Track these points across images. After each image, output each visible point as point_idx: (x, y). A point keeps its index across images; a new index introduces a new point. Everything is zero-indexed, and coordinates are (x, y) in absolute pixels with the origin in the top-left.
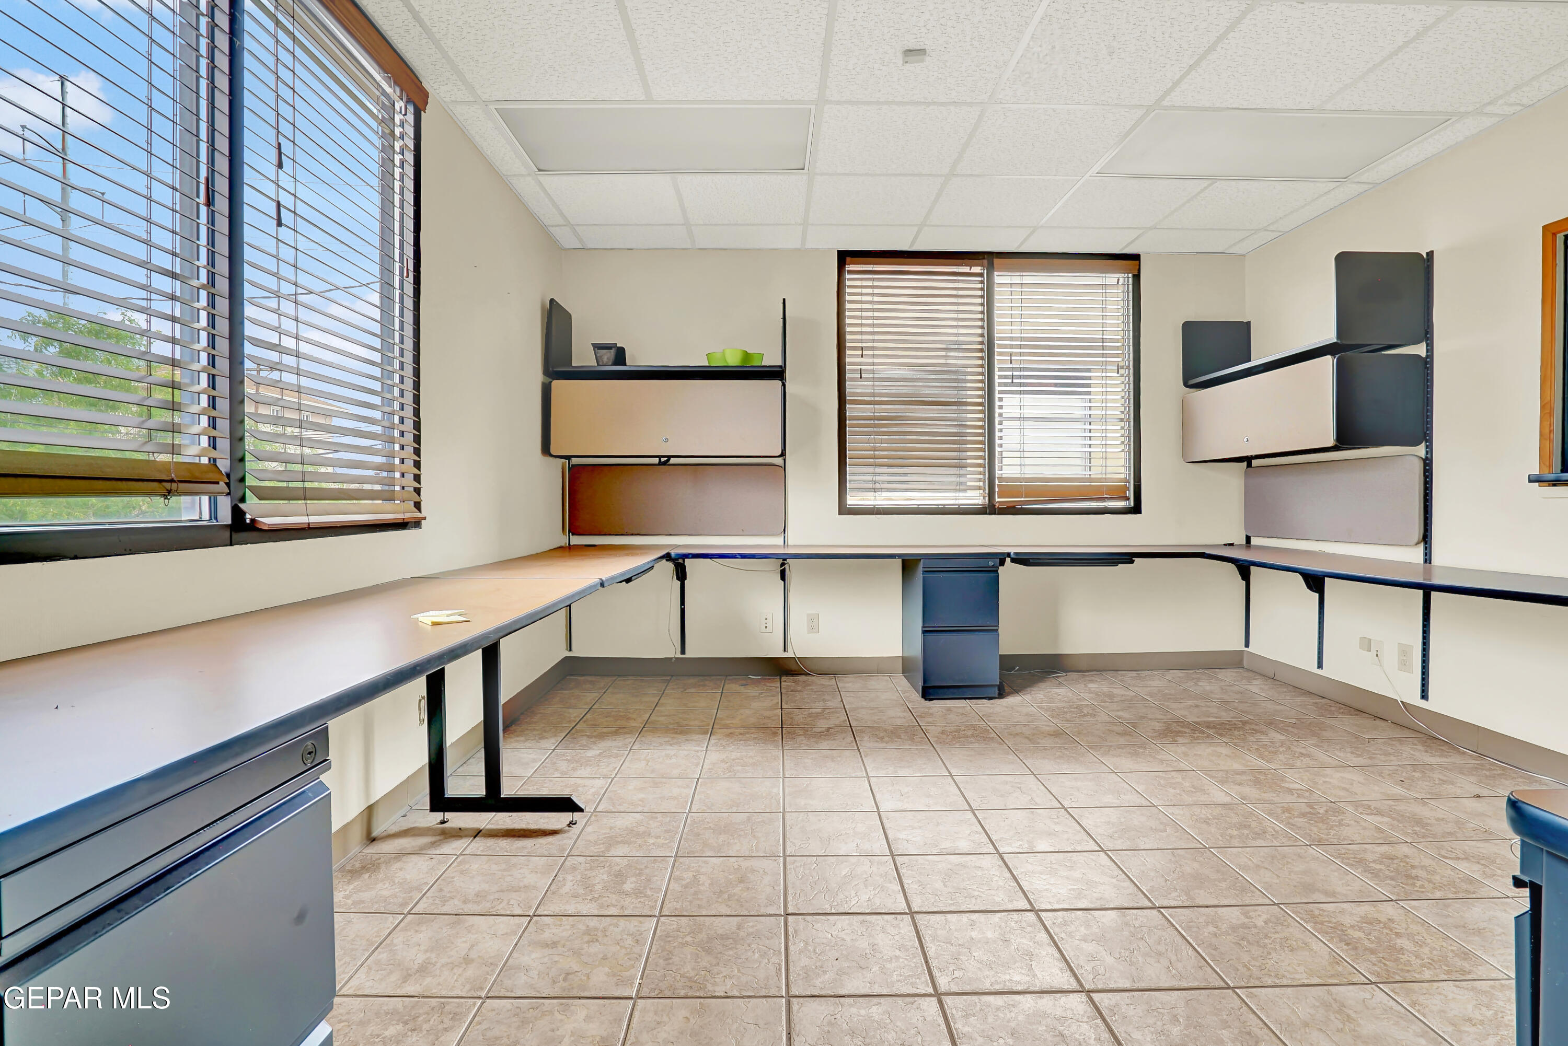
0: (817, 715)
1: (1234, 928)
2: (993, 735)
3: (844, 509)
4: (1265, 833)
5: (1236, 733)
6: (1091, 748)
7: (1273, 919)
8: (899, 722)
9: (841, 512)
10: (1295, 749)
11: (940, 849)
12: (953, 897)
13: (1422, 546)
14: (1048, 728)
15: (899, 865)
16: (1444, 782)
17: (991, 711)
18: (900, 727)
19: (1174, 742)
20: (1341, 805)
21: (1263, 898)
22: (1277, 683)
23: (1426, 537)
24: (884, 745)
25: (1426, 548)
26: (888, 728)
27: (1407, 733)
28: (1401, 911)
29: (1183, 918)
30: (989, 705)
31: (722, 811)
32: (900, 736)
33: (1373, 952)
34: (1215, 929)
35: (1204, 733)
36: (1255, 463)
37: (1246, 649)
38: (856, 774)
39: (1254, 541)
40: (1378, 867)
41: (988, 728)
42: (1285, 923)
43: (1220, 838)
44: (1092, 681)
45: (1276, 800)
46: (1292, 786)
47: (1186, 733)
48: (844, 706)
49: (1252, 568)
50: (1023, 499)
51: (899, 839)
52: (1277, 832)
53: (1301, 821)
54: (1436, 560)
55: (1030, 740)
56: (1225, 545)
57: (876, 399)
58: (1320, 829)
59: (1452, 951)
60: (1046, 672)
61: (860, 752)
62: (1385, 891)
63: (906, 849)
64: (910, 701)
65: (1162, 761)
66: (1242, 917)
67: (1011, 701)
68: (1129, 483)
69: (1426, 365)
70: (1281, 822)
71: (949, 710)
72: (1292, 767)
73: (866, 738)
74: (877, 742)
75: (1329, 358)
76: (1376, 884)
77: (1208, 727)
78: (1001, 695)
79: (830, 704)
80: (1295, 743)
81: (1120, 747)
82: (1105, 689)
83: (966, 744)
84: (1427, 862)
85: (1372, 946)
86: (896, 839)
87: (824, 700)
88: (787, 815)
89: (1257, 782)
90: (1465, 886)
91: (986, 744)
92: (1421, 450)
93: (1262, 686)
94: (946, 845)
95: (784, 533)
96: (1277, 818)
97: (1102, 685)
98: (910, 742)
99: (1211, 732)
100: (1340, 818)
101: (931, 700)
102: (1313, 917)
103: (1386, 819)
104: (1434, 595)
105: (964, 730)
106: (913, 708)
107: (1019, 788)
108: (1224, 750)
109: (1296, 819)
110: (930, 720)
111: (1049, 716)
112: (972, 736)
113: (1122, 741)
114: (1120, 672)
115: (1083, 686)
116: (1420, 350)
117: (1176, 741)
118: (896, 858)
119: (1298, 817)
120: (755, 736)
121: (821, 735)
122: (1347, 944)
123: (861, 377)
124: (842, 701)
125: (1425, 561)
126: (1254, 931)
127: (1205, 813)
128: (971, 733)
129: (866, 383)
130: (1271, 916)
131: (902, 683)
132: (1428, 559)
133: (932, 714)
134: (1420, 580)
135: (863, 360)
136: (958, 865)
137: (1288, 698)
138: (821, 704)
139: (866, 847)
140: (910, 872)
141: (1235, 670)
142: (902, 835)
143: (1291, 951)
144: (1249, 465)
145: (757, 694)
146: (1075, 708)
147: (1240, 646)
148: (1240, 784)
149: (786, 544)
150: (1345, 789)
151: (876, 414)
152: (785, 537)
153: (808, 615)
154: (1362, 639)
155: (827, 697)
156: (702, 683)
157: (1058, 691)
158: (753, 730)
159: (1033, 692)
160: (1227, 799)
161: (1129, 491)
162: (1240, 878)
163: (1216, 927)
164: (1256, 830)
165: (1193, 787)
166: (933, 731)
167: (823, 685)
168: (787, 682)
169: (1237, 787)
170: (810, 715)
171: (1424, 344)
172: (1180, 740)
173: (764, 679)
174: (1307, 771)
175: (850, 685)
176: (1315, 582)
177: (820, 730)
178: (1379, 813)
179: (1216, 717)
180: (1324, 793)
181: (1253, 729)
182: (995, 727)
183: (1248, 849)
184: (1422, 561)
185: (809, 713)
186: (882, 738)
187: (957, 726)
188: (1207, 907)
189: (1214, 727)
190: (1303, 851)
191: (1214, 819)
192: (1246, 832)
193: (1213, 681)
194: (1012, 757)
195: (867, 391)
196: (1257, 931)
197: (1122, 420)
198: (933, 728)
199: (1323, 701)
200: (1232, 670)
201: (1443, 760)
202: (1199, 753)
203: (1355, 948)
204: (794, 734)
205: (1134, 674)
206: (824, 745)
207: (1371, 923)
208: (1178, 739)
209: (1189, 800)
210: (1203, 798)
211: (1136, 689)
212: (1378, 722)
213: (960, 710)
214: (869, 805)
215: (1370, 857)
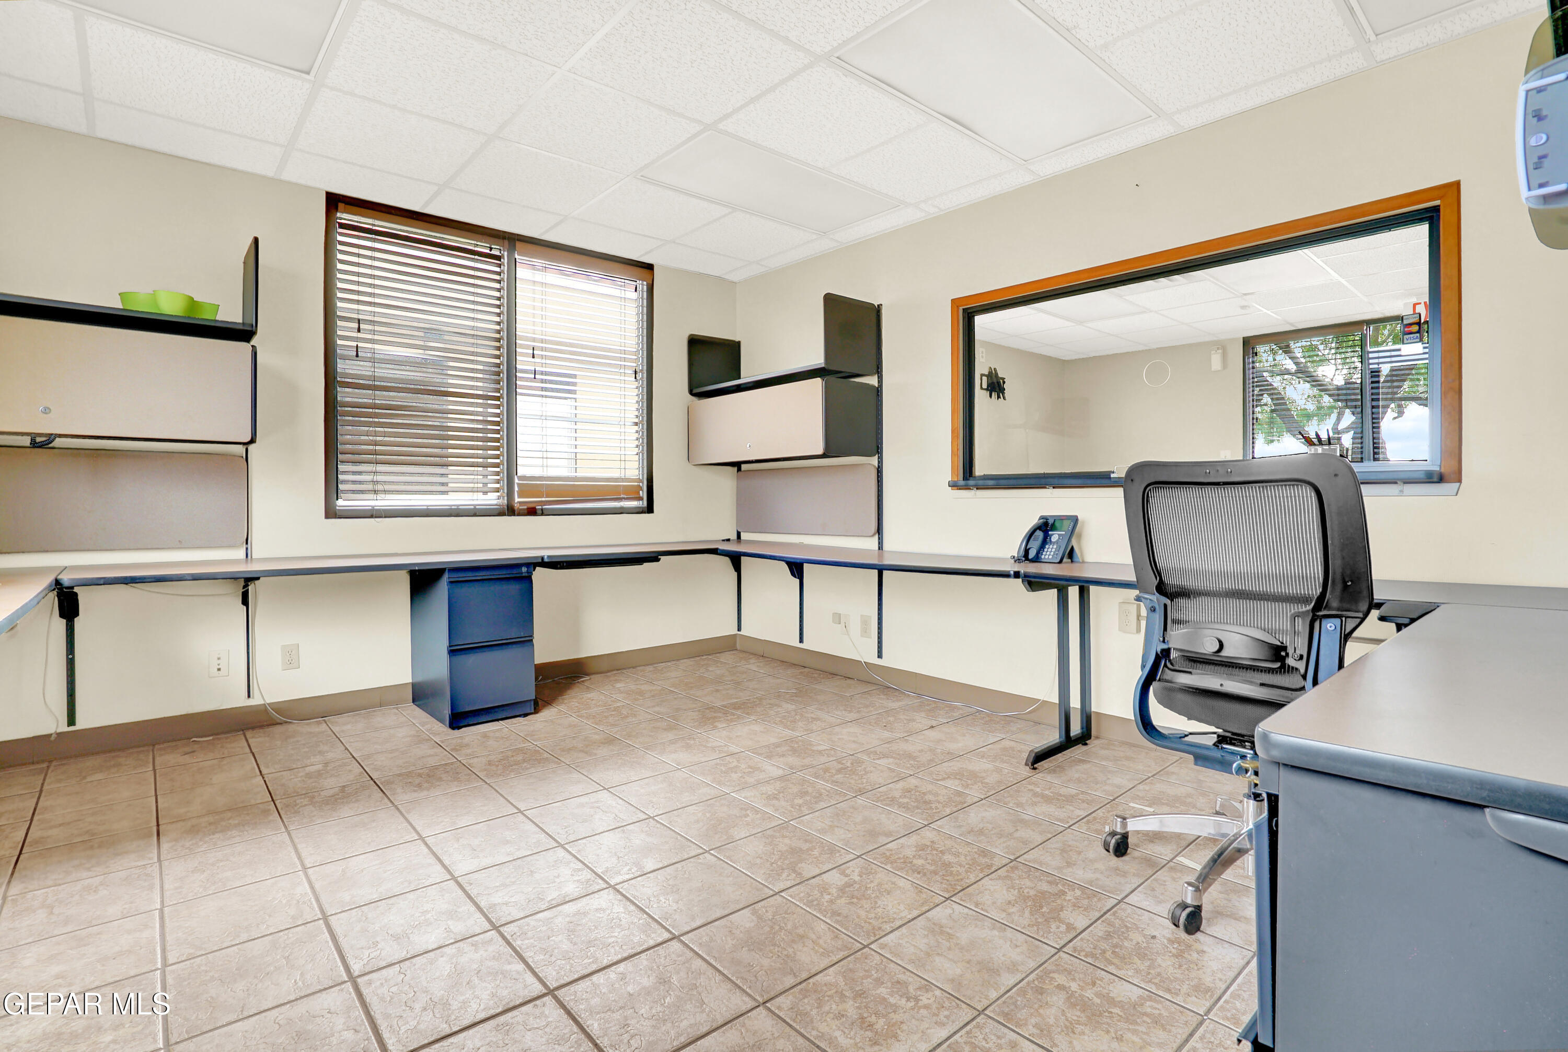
0: (319, 774)
1: (842, 890)
2: (546, 755)
3: (331, 513)
4: (821, 795)
5: (758, 709)
6: (647, 749)
7: (864, 871)
8: (432, 762)
9: (328, 516)
10: (806, 715)
11: (549, 902)
12: (589, 954)
13: (877, 536)
14: (597, 737)
15: (509, 937)
16: (909, 720)
17: (532, 728)
18: (436, 768)
19: (715, 728)
20: (859, 755)
21: (847, 854)
22: (767, 659)
23: (879, 530)
24: (425, 793)
25: (879, 539)
26: (422, 771)
27: (870, 688)
28: (935, 833)
29: (802, 895)
30: (526, 723)
31: (225, 945)
32: (441, 778)
33: (935, 873)
34: (829, 897)
35: (734, 715)
36: (744, 467)
37: (739, 633)
38: (405, 838)
39: (744, 536)
40: (905, 800)
41: (537, 748)
42: (873, 871)
43: (793, 810)
44: (617, 681)
45: (815, 763)
46: (821, 748)
47: (720, 717)
48: (351, 754)
49: (742, 558)
50: (543, 499)
51: (495, 905)
52: (829, 792)
53: (839, 777)
54: (887, 546)
55: (586, 753)
56: (723, 540)
57: (377, 383)
58: (855, 780)
59: (976, 852)
60: (570, 678)
61: (398, 809)
62: (919, 820)
63: (509, 914)
64: (435, 734)
65: (713, 748)
66: (842, 877)
67: (547, 714)
68: (643, 483)
69: (878, 391)
70: (827, 781)
71: (485, 736)
72: (812, 731)
73: (399, 790)
74: (415, 791)
75: (819, 380)
76: (911, 816)
77: (735, 708)
78: (536, 711)
79: (330, 756)
80: (804, 710)
81: (672, 742)
82: (633, 687)
83: (521, 771)
84: (930, 787)
85: (933, 868)
86: (493, 906)
87: (321, 753)
88: (333, 920)
89: (794, 751)
90: (958, 799)
91: (543, 767)
92: (874, 461)
93: (759, 664)
94: (552, 895)
95: (247, 543)
96: (823, 779)
97: (627, 683)
98: (456, 783)
99: (739, 712)
100: (863, 766)
101: (459, 728)
102: (888, 858)
103: (891, 760)
104: (885, 573)
105: (513, 756)
106: (442, 742)
107: (598, 808)
108: (757, 728)
109: (836, 776)
110: (469, 751)
111: (593, 723)
112: (524, 761)
113: (671, 736)
114: (638, 668)
115: (611, 687)
116: (873, 381)
117: (716, 727)
118: (501, 929)
119: (836, 774)
120: (236, 822)
121: (336, 800)
122: (919, 873)
123: (357, 356)
124: (346, 749)
125: (879, 549)
126: (857, 886)
127: (769, 789)
128: (521, 758)
129: (362, 363)
130: (861, 868)
131: (418, 715)
132: (880, 547)
133: (467, 745)
134: (875, 562)
135: (360, 335)
136: (576, 914)
137: (781, 671)
138: (319, 758)
139: (459, 928)
140: (527, 942)
141: (732, 652)
142: (497, 898)
143: (888, 894)
144: (739, 470)
145: (215, 762)
146: (613, 711)
147: (735, 632)
148: (783, 755)
149: (249, 557)
150: (854, 742)
151: (377, 402)
152: (247, 549)
153: (284, 647)
154: (834, 614)
155: (325, 748)
156: (112, 763)
157: (589, 696)
158: (229, 814)
159: (566, 701)
160: (780, 772)
161: (643, 491)
162: (825, 842)
163: (829, 894)
164: (814, 794)
165: (750, 767)
166: (478, 764)
167: (311, 733)
168: (257, 739)
169: (781, 759)
170: (309, 776)
171: (876, 376)
172: (720, 725)
173: (218, 739)
174: (823, 733)
175: (349, 727)
176: (796, 568)
177: (331, 792)
178: (885, 756)
179: (737, 698)
180: (843, 748)
181: (770, 704)
182: (544, 746)
183: (817, 813)
184: (877, 548)
185: (307, 774)
186: (419, 786)
187: (502, 752)
188: (814, 877)
189: (739, 708)
190: (853, 803)
191: (779, 792)
192: (808, 798)
193: (719, 665)
194: (576, 775)
195: (364, 373)
196: (858, 886)
197: (636, 424)
198: (476, 760)
199: (806, 670)
200: (729, 653)
201: (900, 703)
202: (739, 734)
203: (925, 874)
204: (296, 805)
205: (650, 668)
206: (346, 811)
207: (923, 850)
208: (716, 724)
209: (751, 780)
210: (762, 776)
211: (660, 682)
212: (849, 681)
213: (497, 734)
214: (438, 874)
215: (897, 794)
